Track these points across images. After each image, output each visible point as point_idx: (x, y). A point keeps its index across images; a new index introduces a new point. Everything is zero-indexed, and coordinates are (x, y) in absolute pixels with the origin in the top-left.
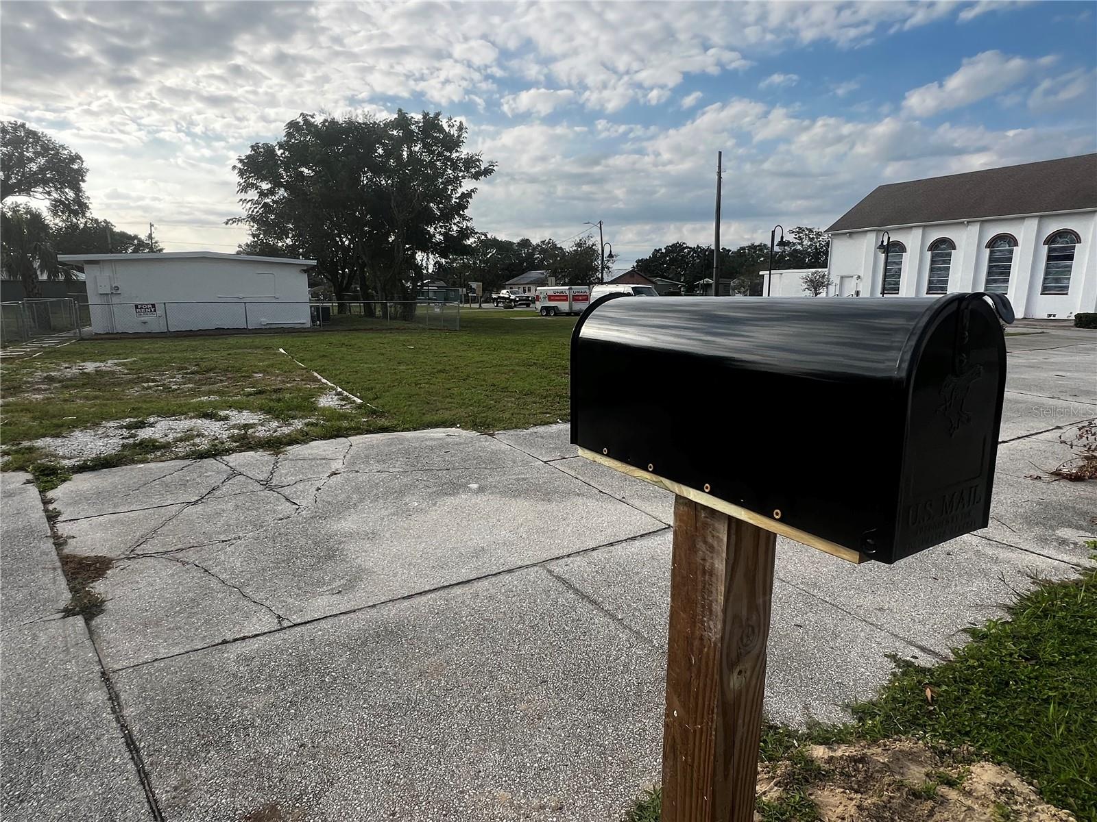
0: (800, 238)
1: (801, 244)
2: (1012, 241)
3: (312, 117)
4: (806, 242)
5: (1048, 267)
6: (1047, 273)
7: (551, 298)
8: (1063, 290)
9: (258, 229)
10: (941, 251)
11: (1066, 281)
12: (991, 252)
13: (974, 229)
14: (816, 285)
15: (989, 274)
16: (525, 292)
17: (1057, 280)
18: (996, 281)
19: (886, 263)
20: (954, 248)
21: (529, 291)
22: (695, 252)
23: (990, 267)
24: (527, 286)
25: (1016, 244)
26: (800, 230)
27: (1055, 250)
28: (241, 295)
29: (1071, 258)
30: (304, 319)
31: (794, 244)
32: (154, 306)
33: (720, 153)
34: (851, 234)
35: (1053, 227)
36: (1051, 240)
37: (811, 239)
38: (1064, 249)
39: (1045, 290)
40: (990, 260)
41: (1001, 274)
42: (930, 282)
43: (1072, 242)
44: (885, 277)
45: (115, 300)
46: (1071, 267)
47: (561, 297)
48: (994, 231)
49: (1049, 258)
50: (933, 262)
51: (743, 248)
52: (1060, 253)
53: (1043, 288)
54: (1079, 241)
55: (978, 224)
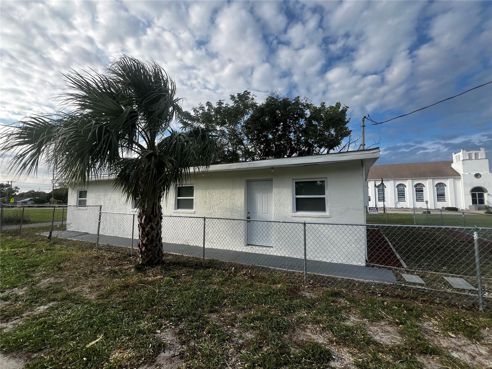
2: (404, 186)
5: (416, 194)
11: (423, 198)
12: (398, 189)
17: (420, 197)
18: (401, 198)
20: (385, 187)
23: (398, 194)
27: (417, 189)
29: (423, 191)
35: (416, 182)
36: (416, 186)
38: (420, 188)
41: (402, 195)
46: (423, 194)
48: (398, 183)
50: (379, 191)
52: (419, 190)
53: (417, 200)
54: (424, 187)
55: (393, 180)
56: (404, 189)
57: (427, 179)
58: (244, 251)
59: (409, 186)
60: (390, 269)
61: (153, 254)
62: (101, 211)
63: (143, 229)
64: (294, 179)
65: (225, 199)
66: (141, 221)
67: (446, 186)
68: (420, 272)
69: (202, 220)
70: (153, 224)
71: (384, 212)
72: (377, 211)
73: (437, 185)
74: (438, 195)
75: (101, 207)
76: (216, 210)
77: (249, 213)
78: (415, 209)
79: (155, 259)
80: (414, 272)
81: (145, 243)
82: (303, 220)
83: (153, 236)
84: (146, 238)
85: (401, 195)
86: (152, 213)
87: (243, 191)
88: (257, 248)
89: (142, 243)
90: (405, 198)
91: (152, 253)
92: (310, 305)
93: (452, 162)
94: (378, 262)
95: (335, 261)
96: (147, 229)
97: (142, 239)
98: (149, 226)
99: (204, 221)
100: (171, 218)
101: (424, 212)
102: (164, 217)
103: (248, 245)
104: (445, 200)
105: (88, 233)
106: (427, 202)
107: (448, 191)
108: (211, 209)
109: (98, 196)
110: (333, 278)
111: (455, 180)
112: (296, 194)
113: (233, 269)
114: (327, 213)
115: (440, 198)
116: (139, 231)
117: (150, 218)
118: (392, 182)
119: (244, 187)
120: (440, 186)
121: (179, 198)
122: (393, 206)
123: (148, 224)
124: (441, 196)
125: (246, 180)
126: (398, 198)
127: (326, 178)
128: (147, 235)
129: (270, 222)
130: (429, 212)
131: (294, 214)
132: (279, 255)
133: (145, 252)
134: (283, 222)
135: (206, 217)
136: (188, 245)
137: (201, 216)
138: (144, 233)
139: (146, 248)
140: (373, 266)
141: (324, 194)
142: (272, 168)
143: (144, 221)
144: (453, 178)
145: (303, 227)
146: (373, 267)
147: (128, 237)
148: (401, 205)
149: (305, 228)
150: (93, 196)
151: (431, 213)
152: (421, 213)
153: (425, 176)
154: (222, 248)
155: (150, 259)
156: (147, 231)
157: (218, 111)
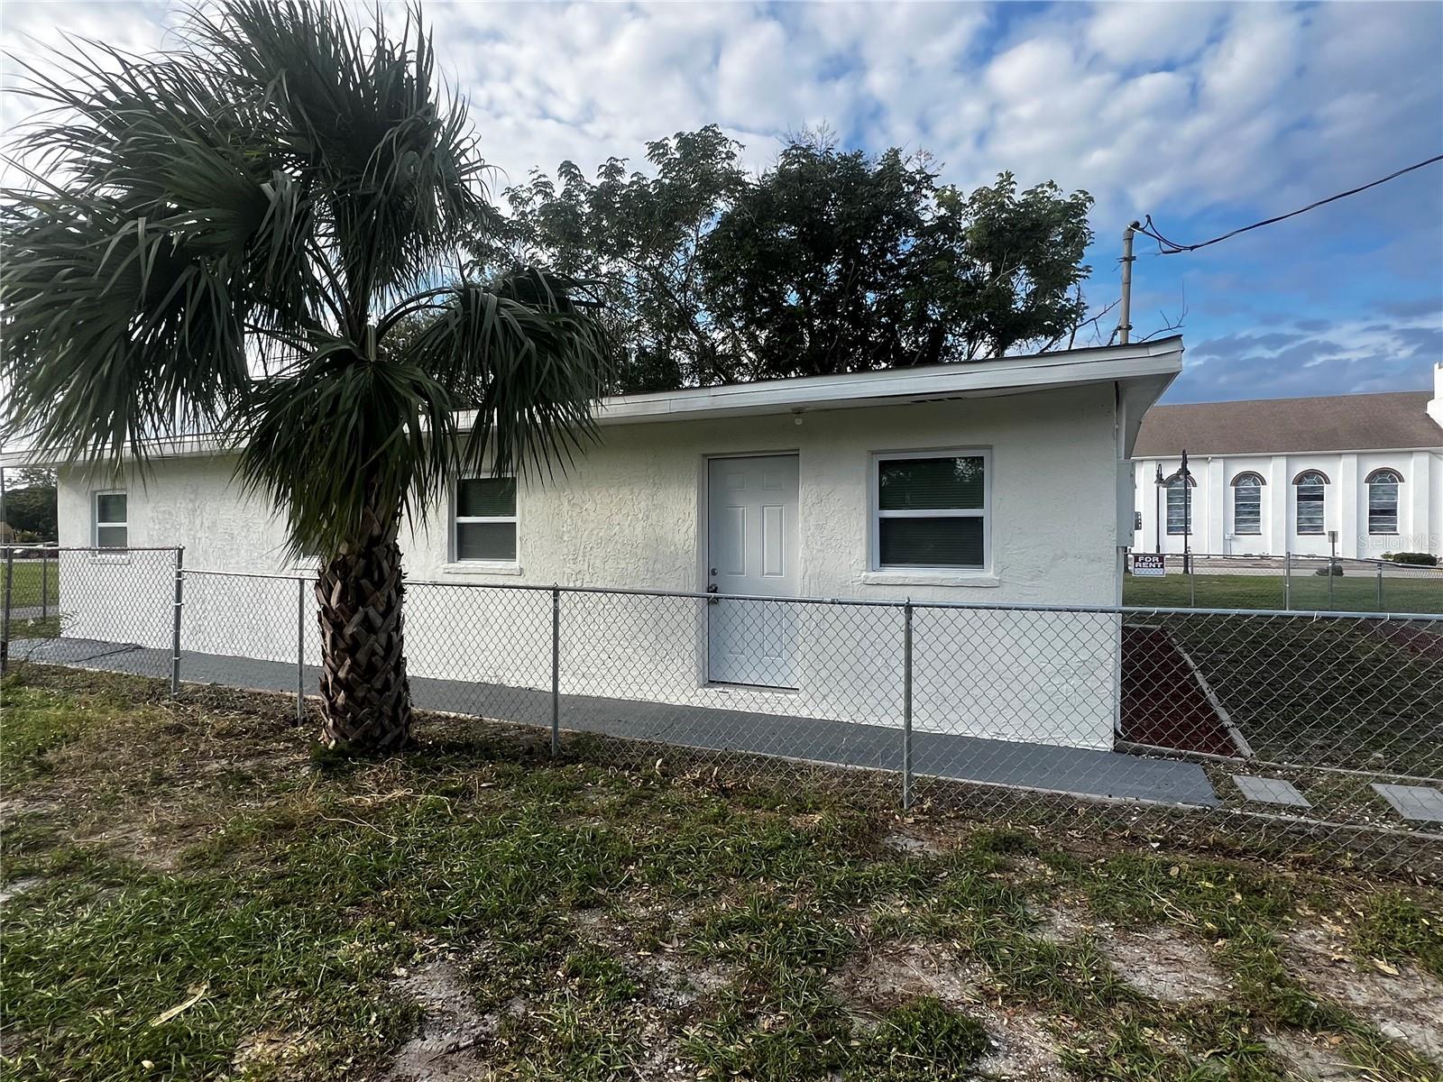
2: (1258, 479)
5: (1300, 507)
6: (1300, 513)
8: (1317, 529)
10: (1177, 488)
11: (1319, 521)
12: (1237, 490)
15: (1237, 513)
17: (1310, 520)
18: (1245, 521)
20: (1194, 483)
23: (1237, 507)
25: (1264, 483)
27: (1304, 489)
29: (1321, 498)
35: (1302, 467)
36: (1299, 480)
38: (1313, 489)
40: (1237, 499)
41: (1250, 513)
42: (1170, 522)
43: (1321, 482)
46: (1322, 506)
48: (1238, 468)
49: (1299, 498)
50: (1169, 499)
52: (1310, 494)
53: (1299, 528)
54: (1328, 482)
55: (1222, 461)
56: (1258, 490)
57: (1340, 455)
58: (696, 703)
59: (1277, 477)
60: (1196, 760)
61: (376, 715)
62: (180, 567)
63: (338, 628)
64: (873, 453)
65: (627, 524)
66: (329, 601)
67: (1401, 480)
68: (1294, 770)
69: (548, 596)
70: (372, 612)
71: (1186, 571)
72: (1162, 567)
73: (1371, 478)
74: (1372, 512)
75: (181, 551)
76: (598, 563)
77: (714, 573)
78: (1290, 561)
79: (384, 732)
80: (1275, 769)
81: (346, 678)
82: (902, 595)
83: (374, 653)
84: (348, 661)
85: (1247, 511)
86: (367, 573)
87: (693, 496)
88: (742, 692)
89: (336, 679)
90: (1258, 521)
91: (371, 714)
92: (921, 881)
93: (1431, 396)
94: (1156, 737)
95: (1011, 736)
96: (349, 630)
97: (333, 665)
98: (357, 618)
99: (555, 601)
100: (434, 590)
101: (1323, 572)
102: (409, 588)
103: (711, 683)
104: (1395, 529)
105: (141, 648)
106: (1333, 535)
107: (1408, 499)
108: (580, 558)
109: (170, 513)
110: (1002, 792)
111: (1434, 458)
112: (882, 507)
113: (659, 763)
114: (988, 573)
115: (1378, 521)
116: (324, 635)
117: (360, 591)
118: (1219, 465)
119: (695, 481)
120: (1384, 481)
121: (463, 520)
122: (1217, 550)
123: (354, 611)
124: (1382, 515)
125: (704, 455)
126: (1237, 521)
127: (990, 447)
128: (352, 650)
129: (787, 601)
130: (1338, 572)
131: (872, 575)
132: (818, 715)
133: (346, 708)
134: (833, 603)
135: (561, 585)
136: (501, 687)
137: (542, 584)
138: (342, 645)
139: (349, 697)
140: (1138, 752)
141: (981, 506)
142: (798, 410)
143: (341, 599)
144: (1429, 451)
145: (902, 620)
146: (1138, 755)
147: (283, 660)
148: (1246, 545)
149: (908, 623)
150: (150, 515)
151: (1346, 573)
152: (1311, 573)
153: (1332, 443)
154: (618, 695)
155: (366, 732)
156: (352, 635)
157: (601, 199)
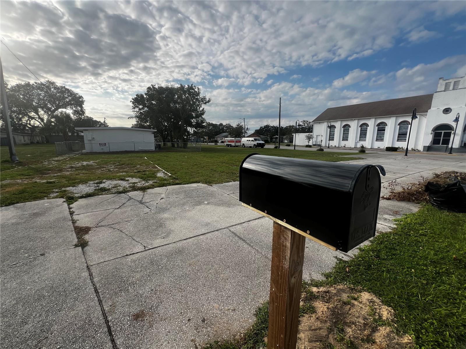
0: (304, 124)
1: (304, 125)
2: (367, 125)
3: (155, 85)
4: (306, 125)
5: (378, 133)
6: (377, 135)
7: (229, 142)
8: (382, 140)
9: (138, 120)
10: (346, 128)
11: (383, 137)
12: (361, 128)
13: (356, 121)
14: (309, 138)
15: (360, 135)
16: (221, 140)
17: (380, 137)
18: (362, 137)
19: (330, 131)
20: (350, 127)
21: (222, 139)
22: (273, 128)
23: (361, 133)
24: (222, 138)
25: (368, 126)
26: (304, 121)
27: (380, 128)
28: (133, 140)
29: (384, 130)
30: (153, 148)
31: (302, 125)
32: (105, 144)
33: (280, 98)
34: (319, 123)
35: (379, 121)
36: (378, 125)
37: (308, 124)
38: (382, 128)
39: (377, 140)
40: (361, 131)
41: (364, 135)
42: (343, 137)
43: (385, 125)
44: (330, 135)
45: (93, 142)
46: (384, 133)
47: (232, 141)
48: (362, 122)
49: (378, 130)
50: (344, 131)
51: (287, 127)
54: (387, 126)
55: (357, 120)
56: (367, 129)
59: (372, 124)
67: (410, 124)
73: (400, 124)
74: (399, 134)
90: (366, 137)
111: (422, 117)
120: (404, 125)
122: (353, 145)
124: (402, 136)
126: (360, 137)
148: (361, 144)
